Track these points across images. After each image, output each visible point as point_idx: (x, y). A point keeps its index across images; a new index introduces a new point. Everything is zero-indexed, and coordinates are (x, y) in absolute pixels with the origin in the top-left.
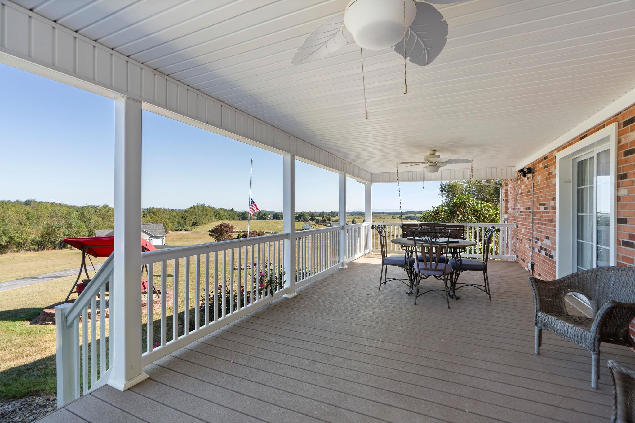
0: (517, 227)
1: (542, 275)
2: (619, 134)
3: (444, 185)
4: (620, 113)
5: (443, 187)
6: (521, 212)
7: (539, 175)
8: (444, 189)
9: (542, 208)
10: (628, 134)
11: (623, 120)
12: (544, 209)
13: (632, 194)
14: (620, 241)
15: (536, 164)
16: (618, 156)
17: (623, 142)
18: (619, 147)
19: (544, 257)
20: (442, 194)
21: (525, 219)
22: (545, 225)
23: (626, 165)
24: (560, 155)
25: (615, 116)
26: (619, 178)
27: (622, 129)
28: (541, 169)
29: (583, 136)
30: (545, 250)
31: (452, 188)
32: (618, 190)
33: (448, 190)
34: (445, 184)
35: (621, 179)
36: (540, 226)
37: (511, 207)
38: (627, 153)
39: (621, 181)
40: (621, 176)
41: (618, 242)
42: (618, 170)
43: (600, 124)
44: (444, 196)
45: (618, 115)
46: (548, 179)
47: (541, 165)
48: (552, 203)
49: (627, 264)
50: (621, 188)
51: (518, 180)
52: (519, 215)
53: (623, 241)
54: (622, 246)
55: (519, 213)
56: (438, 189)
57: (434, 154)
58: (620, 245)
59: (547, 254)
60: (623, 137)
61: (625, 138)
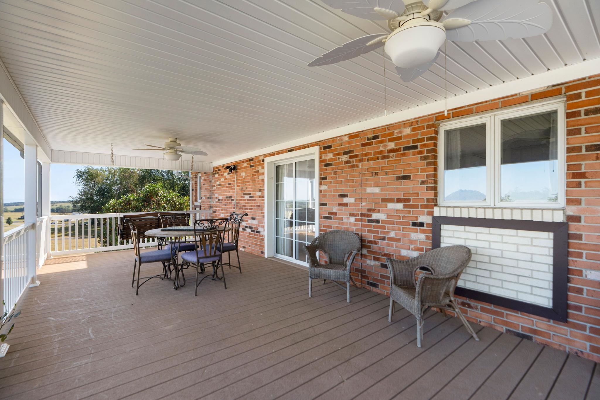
0: (214, 212)
1: (248, 247)
2: (321, 153)
3: (80, 172)
4: (321, 141)
5: (80, 175)
6: (219, 200)
7: (242, 172)
8: (81, 176)
9: (247, 197)
10: (327, 154)
11: (323, 145)
12: (250, 198)
13: (330, 189)
14: (322, 216)
15: (240, 163)
16: (320, 166)
17: (323, 158)
18: (321, 161)
19: (250, 233)
20: (79, 182)
21: (226, 205)
22: (251, 209)
23: (326, 172)
24: (267, 160)
25: (317, 142)
26: (321, 179)
27: (323, 150)
28: (246, 167)
29: (290, 150)
30: (251, 228)
31: (92, 175)
32: (320, 186)
33: (87, 178)
34: (82, 171)
35: (323, 180)
36: (244, 210)
37: (205, 196)
38: (326, 165)
39: (322, 181)
40: (323, 179)
41: (320, 217)
42: (320, 174)
43: (306, 145)
44: (81, 184)
45: (319, 141)
46: (253, 175)
47: (245, 165)
48: (259, 194)
49: (327, 229)
50: (322, 185)
51: (215, 174)
52: (216, 202)
53: (324, 216)
54: (323, 219)
55: (217, 200)
56: (74, 175)
57: (175, 142)
58: (322, 219)
59: (252, 231)
60: (323, 156)
61: (325, 156)
